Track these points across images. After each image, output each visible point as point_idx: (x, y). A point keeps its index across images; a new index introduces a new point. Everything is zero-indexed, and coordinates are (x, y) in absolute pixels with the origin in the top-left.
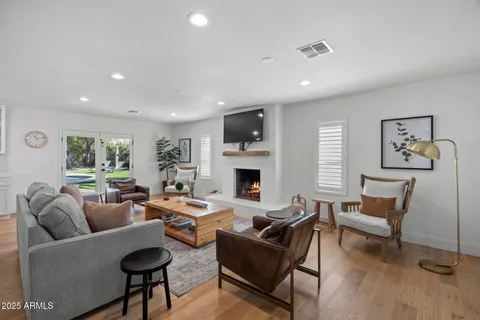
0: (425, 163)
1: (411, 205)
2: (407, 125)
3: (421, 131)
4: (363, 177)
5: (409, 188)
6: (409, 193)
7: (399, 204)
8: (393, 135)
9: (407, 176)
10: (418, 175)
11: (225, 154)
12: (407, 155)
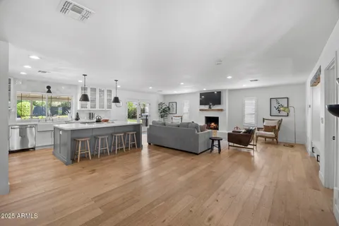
0: (285, 114)
1: (281, 128)
2: (279, 100)
3: (284, 103)
4: (264, 119)
5: (280, 122)
6: (280, 124)
7: (277, 128)
8: (274, 104)
9: (280, 118)
10: (283, 118)
11: (201, 110)
12: (279, 111)
